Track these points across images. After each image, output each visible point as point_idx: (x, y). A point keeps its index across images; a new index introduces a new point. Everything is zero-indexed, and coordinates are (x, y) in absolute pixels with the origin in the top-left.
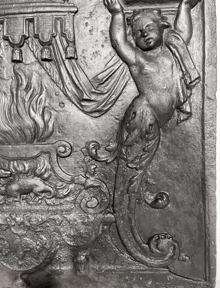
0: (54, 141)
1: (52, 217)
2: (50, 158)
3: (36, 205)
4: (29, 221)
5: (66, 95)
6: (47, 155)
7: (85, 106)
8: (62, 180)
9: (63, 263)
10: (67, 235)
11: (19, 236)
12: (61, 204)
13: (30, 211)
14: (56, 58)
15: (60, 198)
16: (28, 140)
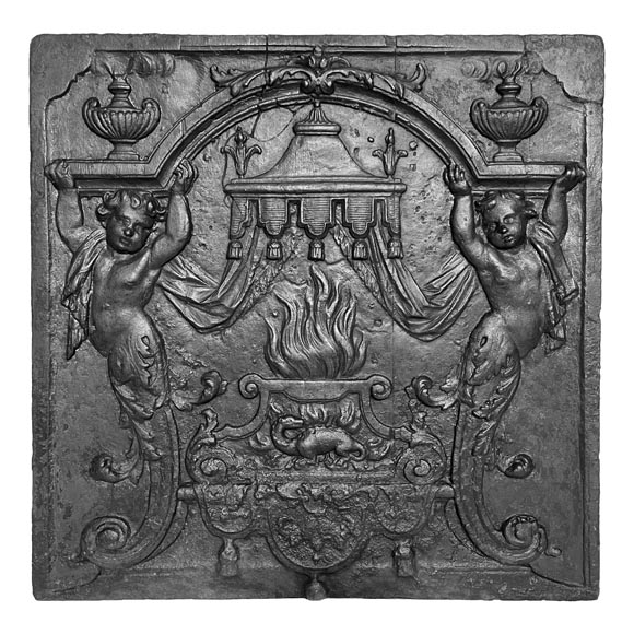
0: (367, 375)
1: (364, 488)
2: (360, 400)
3: (338, 470)
4: (331, 495)
5: (386, 309)
6: (356, 395)
7: (412, 325)
8: (376, 434)
9: (377, 558)
10: (384, 516)
11: (315, 516)
12: (376, 470)
13: (331, 479)
14: (374, 256)
15: (374, 461)
16: (329, 373)
